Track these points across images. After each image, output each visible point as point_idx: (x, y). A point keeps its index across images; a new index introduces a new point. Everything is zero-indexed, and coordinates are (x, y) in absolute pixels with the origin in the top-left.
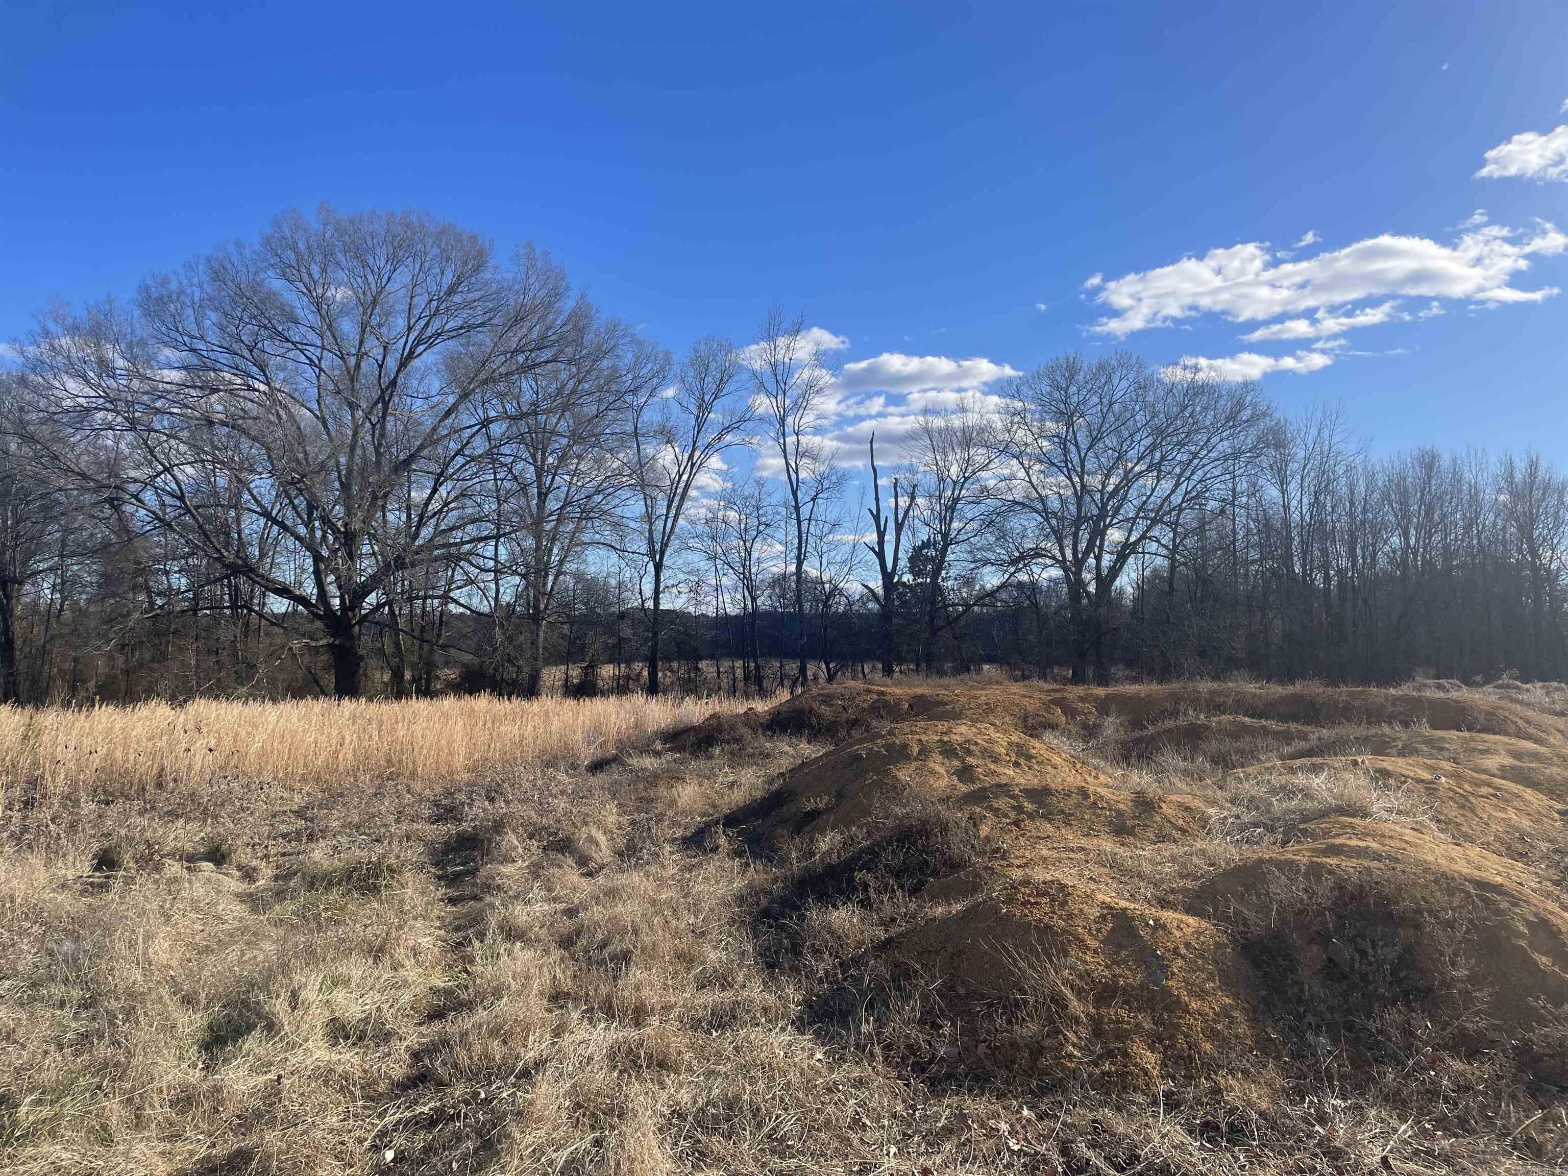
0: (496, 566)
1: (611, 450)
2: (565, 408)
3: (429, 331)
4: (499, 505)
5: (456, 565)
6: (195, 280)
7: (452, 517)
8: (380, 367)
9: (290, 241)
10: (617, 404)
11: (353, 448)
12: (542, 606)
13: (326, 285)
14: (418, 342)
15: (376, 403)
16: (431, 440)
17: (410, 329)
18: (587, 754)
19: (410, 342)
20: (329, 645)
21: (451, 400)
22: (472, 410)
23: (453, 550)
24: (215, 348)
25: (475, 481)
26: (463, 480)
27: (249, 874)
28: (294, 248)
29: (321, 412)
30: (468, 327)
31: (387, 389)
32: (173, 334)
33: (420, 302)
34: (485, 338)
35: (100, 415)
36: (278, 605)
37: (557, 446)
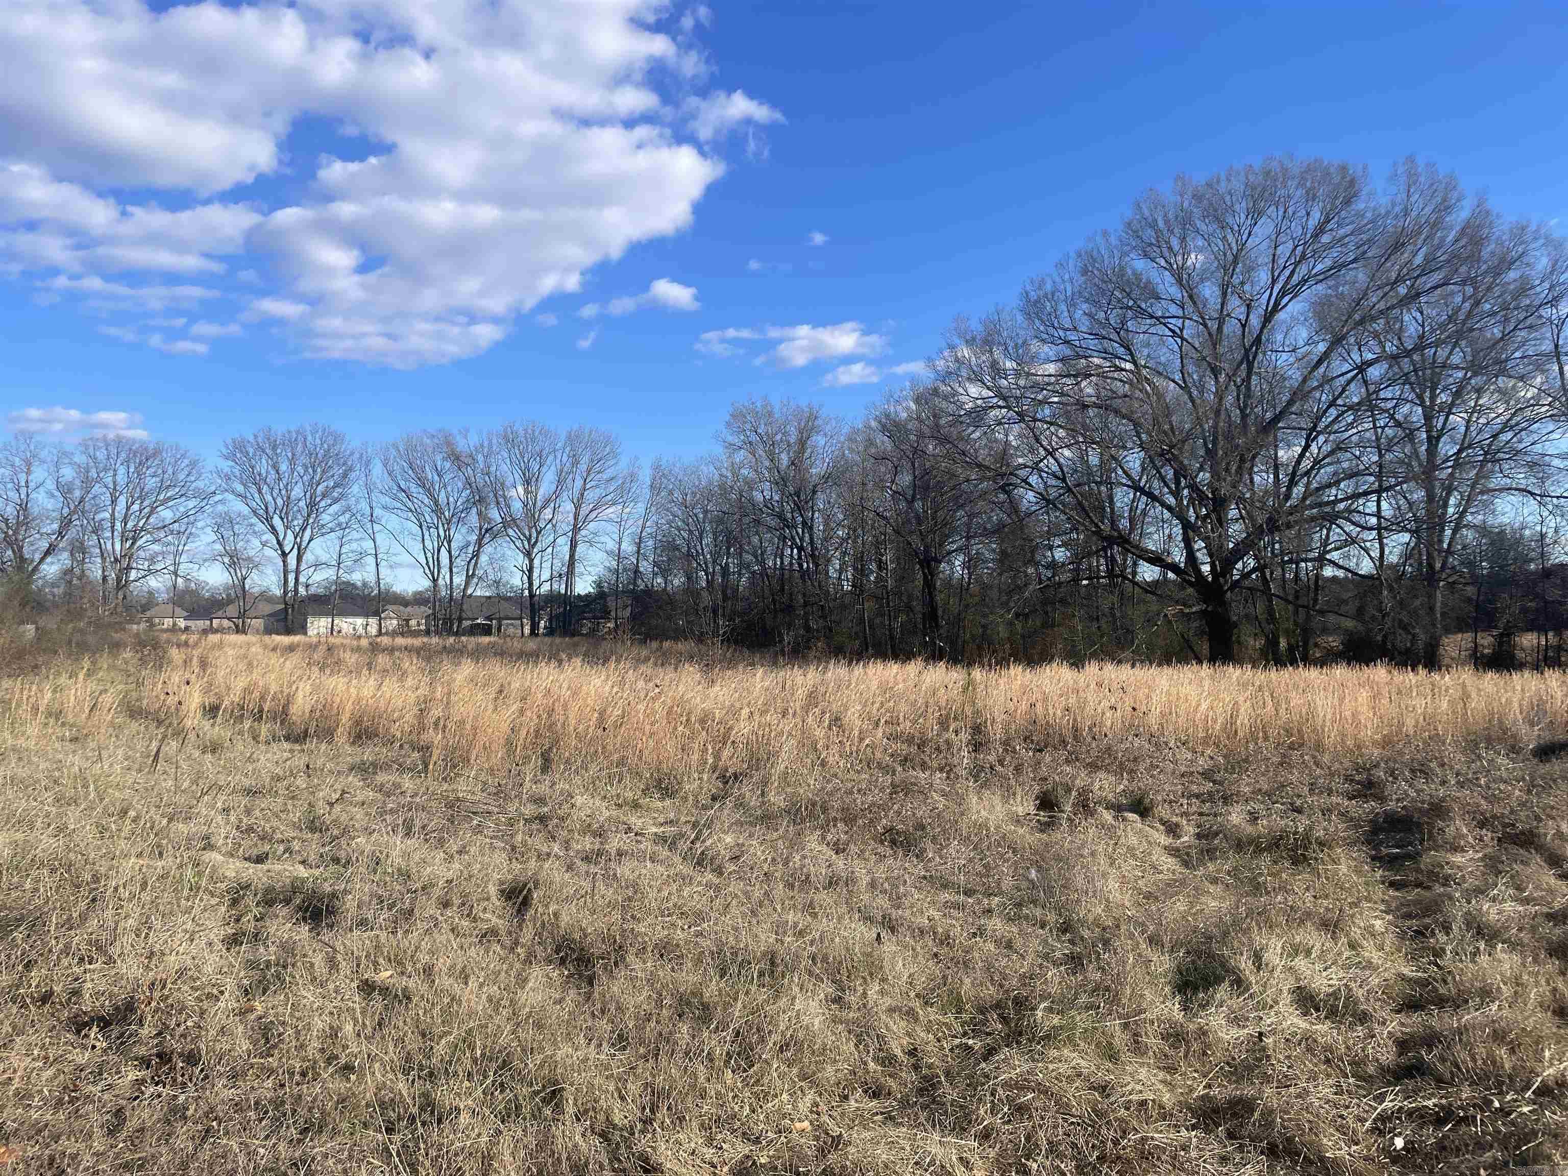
0: (1379, 523)
1: (1522, 378)
2: (1459, 335)
3: (1295, 279)
4: (1381, 456)
5: (1332, 523)
6: (1067, 277)
7: (1326, 473)
8: (1244, 326)
9: (1150, 220)
10: (1529, 322)
11: (1218, 413)
12: (1438, 565)
13: (1186, 254)
14: (1283, 293)
15: (1241, 363)
16: (1300, 394)
17: (1274, 281)
18: (1531, 737)
19: (1274, 295)
20: (1203, 613)
21: (1322, 347)
22: (1345, 355)
23: (1327, 509)
24: (1086, 336)
25: (1350, 432)
26: (1335, 432)
27: (1172, 830)
28: (1153, 225)
29: (1185, 382)
30: (1339, 266)
31: (1251, 346)
32: (1051, 330)
33: (1284, 250)
34: (1360, 275)
35: (994, 413)
36: (1148, 573)
37: (1451, 380)
